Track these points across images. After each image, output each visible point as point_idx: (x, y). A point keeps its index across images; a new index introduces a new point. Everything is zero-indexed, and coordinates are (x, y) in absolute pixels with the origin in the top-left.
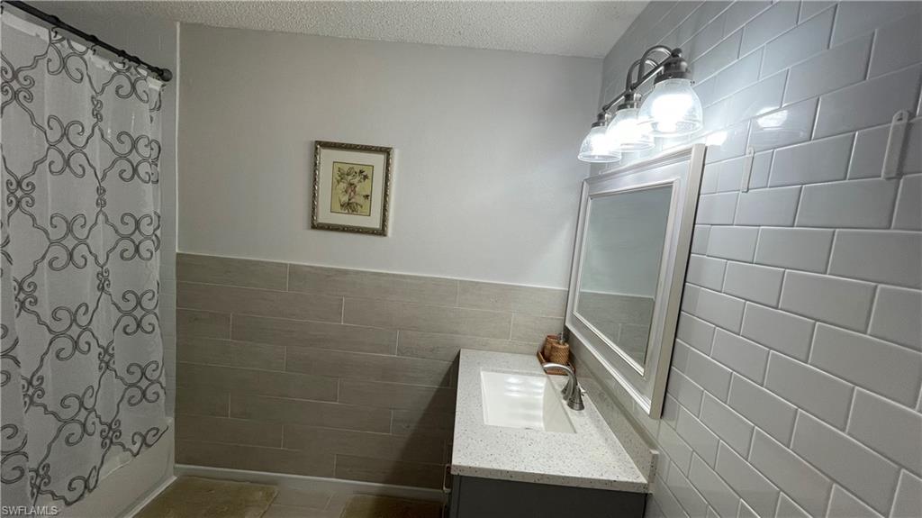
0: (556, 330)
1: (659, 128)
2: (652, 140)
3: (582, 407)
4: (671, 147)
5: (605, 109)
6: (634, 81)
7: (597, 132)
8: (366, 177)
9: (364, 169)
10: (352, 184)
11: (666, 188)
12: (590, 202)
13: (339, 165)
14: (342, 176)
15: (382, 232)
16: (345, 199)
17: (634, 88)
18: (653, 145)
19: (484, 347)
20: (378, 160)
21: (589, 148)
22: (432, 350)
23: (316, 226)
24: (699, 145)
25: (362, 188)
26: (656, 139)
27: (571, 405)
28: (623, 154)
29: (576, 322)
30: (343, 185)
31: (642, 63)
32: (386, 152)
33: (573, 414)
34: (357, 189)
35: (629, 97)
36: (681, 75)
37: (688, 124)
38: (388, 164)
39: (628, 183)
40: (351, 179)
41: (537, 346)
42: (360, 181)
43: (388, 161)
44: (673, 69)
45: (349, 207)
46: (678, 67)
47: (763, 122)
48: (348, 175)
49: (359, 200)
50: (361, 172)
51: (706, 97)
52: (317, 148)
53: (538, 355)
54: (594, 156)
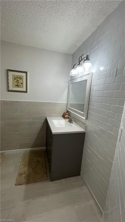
0: (65, 111)
1: (85, 69)
2: (83, 71)
3: (72, 123)
4: (86, 73)
5: (74, 65)
6: (80, 60)
7: (73, 70)
8: (21, 79)
9: (21, 77)
10: (18, 80)
11: (86, 80)
12: (71, 85)
13: (14, 76)
14: (15, 78)
15: (26, 92)
16: (16, 84)
17: (80, 61)
18: (83, 72)
19: (51, 116)
20: (24, 75)
21: (72, 73)
22: (40, 118)
23: (9, 91)
24: (91, 72)
25: (20, 81)
26: (84, 71)
27: (70, 123)
28: (78, 74)
29: (70, 109)
30: (15, 81)
31: (82, 57)
32: (26, 73)
33: (71, 124)
34: (19, 81)
35: (79, 63)
36: (89, 60)
37: (90, 68)
38: (27, 76)
39: (79, 80)
40: (17, 79)
41: (62, 115)
42: (20, 80)
43: (27, 75)
44: (87, 58)
45: (17, 86)
46: (88, 58)
47: (100, 69)
48: (17, 78)
49: (20, 84)
50: (20, 77)
51: (93, 64)
52: (8, 71)
53: (62, 117)
54: (72, 75)
